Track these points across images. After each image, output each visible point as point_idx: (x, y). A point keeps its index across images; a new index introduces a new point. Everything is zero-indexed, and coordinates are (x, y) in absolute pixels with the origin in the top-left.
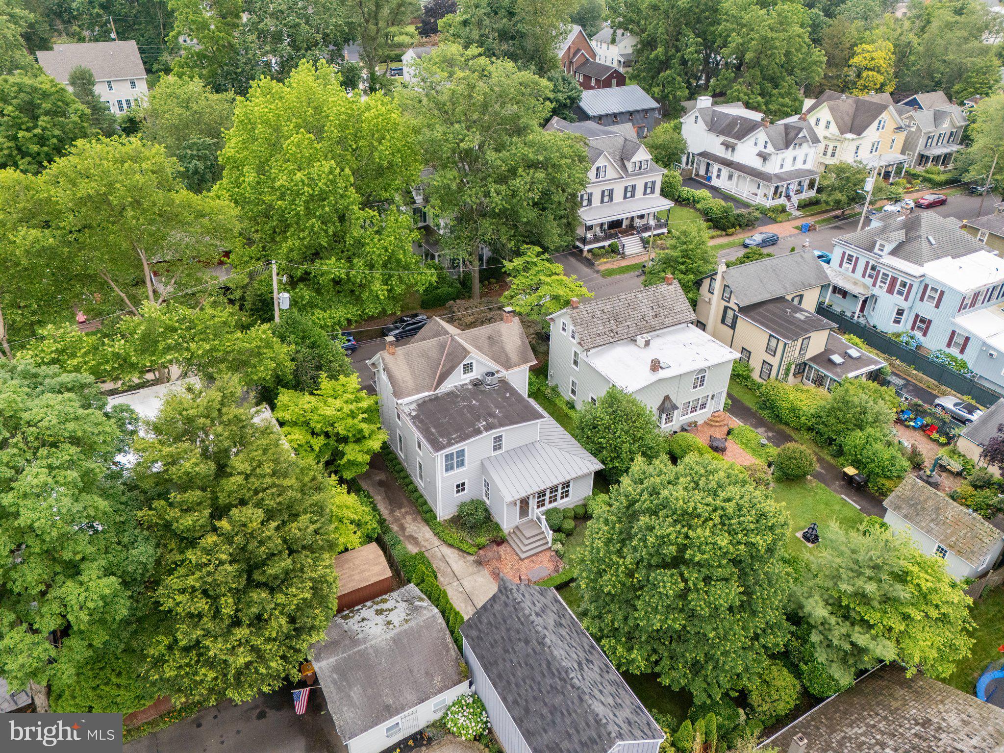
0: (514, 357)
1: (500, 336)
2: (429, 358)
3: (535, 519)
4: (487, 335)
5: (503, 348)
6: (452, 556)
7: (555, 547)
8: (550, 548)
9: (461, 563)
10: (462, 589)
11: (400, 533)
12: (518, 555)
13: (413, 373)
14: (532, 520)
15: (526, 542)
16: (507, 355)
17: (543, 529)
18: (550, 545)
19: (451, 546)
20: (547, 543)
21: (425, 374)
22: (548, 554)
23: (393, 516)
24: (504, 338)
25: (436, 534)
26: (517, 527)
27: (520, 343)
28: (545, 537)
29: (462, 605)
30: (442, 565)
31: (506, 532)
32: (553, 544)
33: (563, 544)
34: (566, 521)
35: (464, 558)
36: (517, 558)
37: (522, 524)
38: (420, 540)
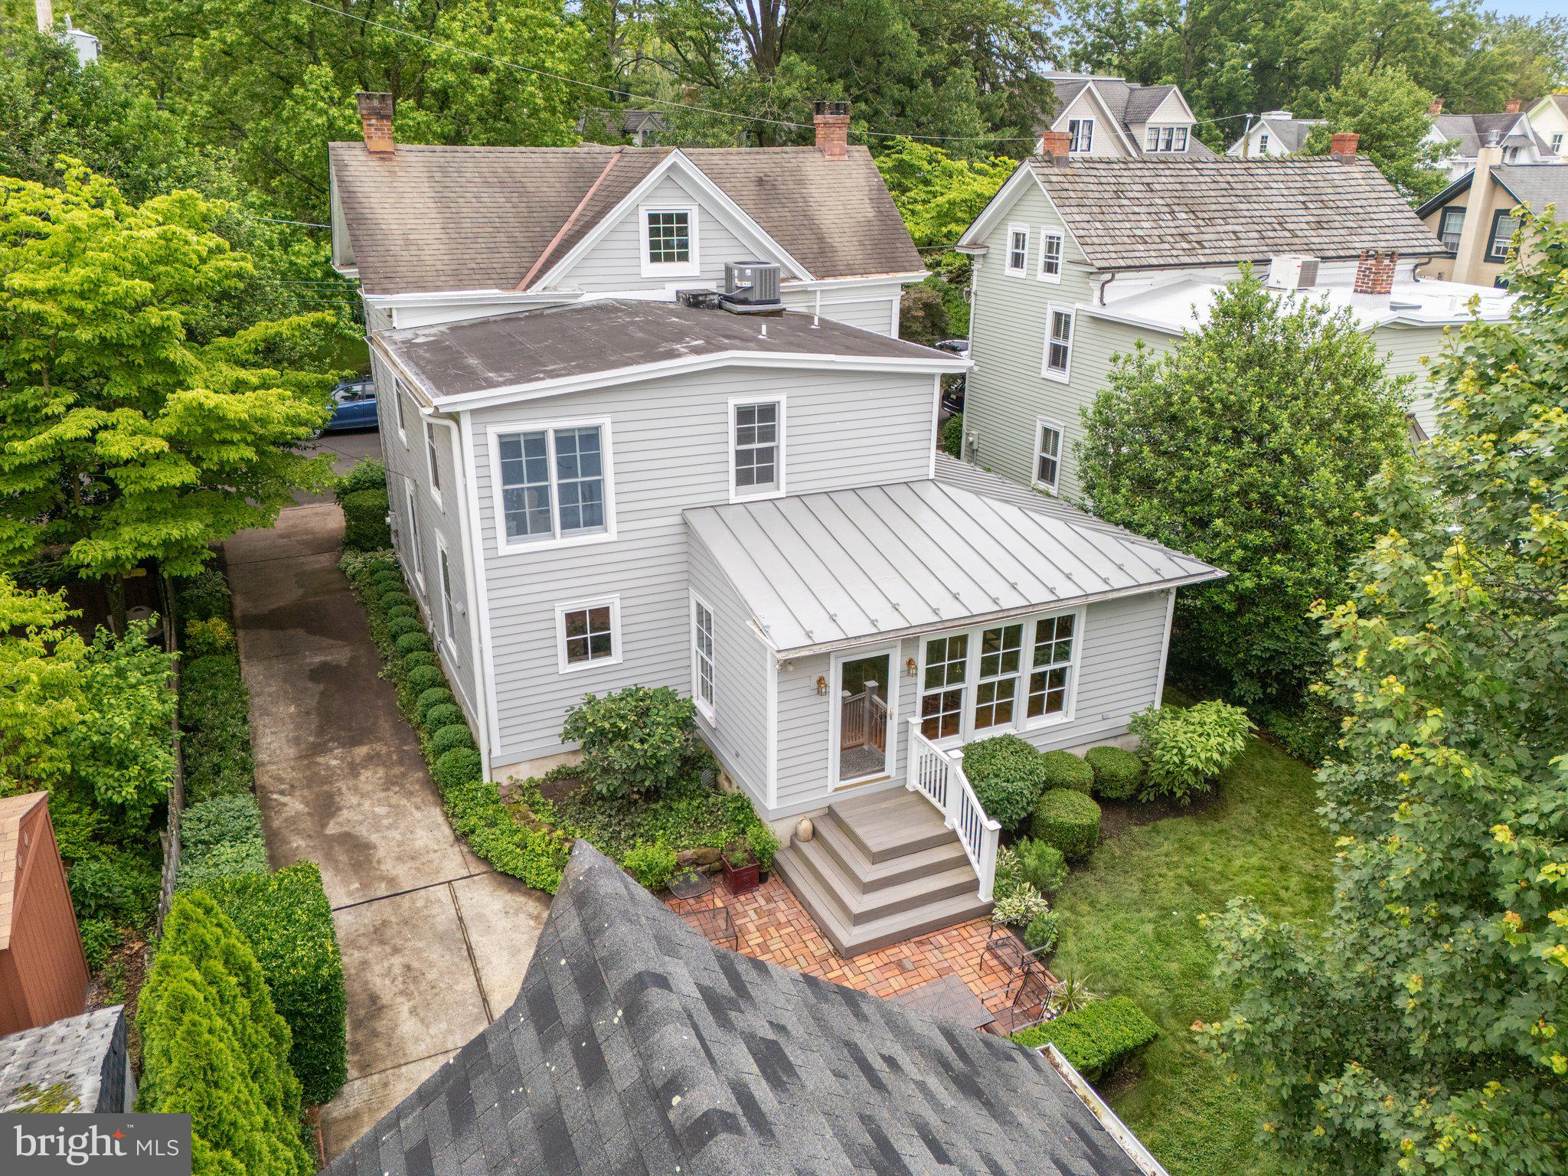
0: (847, 248)
3: (913, 783)
7: (1011, 907)
8: (986, 911)
12: (825, 933)
13: (451, 221)
14: (902, 790)
15: (870, 873)
16: (821, 239)
17: (953, 821)
18: (985, 895)
19: (512, 880)
20: (973, 886)
22: (979, 936)
23: (310, 769)
25: (463, 837)
26: (831, 814)
28: (963, 861)
31: (780, 831)
32: (1001, 892)
33: (1050, 897)
34: (1059, 796)
36: (822, 948)
37: (855, 803)
38: (382, 853)
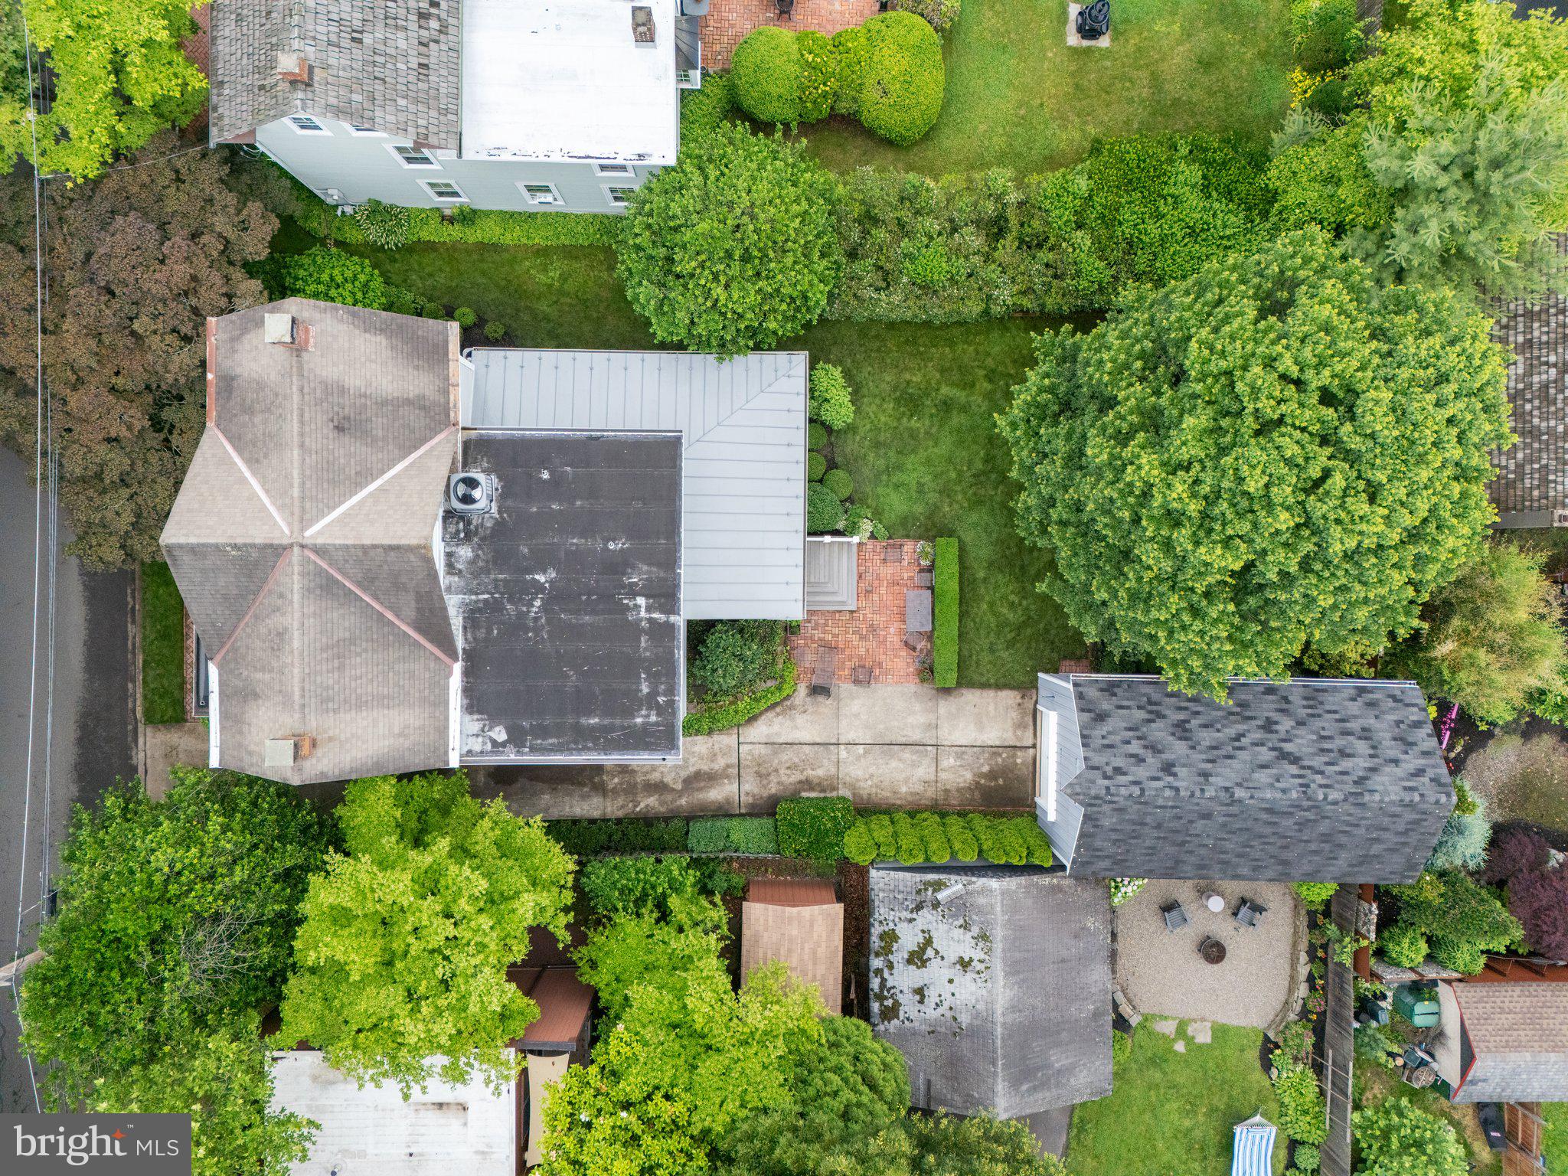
0: (416, 383)
1: (342, 391)
2: (352, 641)
4: (328, 431)
5: (385, 403)
6: (776, 728)
9: (800, 719)
10: (861, 749)
11: (669, 797)
12: (841, 611)
13: (383, 701)
16: (408, 402)
19: (753, 719)
21: (399, 667)
23: (614, 791)
24: (354, 381)
27: (381, 340)
29: (894, 764)
30: (788, 756)
35: (792, 708)
38: (705, 768)
